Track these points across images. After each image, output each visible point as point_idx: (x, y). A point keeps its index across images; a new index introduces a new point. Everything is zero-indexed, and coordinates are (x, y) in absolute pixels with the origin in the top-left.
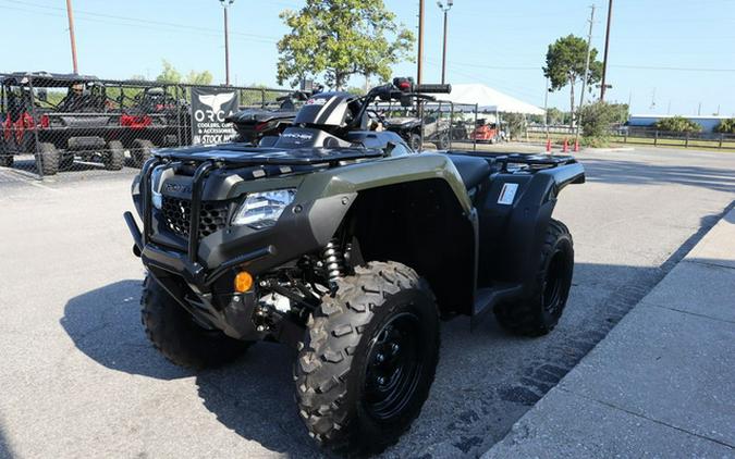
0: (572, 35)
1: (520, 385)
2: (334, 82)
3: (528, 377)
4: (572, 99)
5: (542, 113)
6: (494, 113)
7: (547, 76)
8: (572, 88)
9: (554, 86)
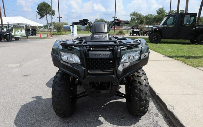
0: (44, 2)
4: (47, 21)
7: (38, 14)
8: (47, 18)
9: (41, 17)
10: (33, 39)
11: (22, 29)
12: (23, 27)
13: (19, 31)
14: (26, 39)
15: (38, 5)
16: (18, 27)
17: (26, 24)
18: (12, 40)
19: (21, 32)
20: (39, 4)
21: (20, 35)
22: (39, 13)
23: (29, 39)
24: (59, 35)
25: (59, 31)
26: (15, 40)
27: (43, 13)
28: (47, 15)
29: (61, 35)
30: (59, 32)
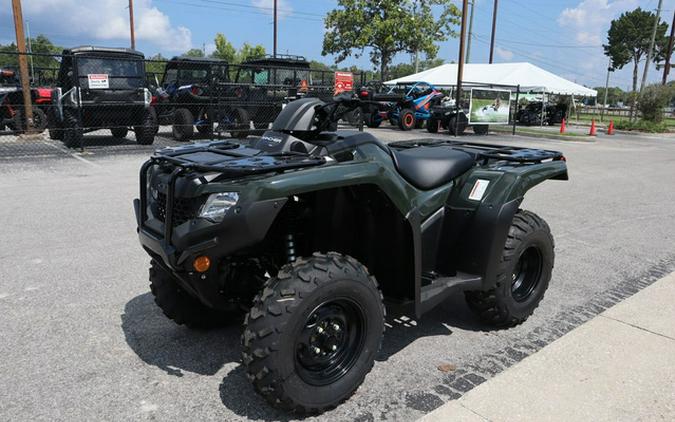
0: (639, 9)
1: (433, 392)
2: (380, 60)
3: (445, 386)
4: (635, 79)
5: (594, 93)
6: (541, 93)
7: (607, 54)
8: (636, 67)
9: (615, 65)
10: (528, 135)
11: (501, 101)
12: (505, 96)
13: (489, 106)
14: (509, 132)
15: (613, 22)
16: (489, 94)
17: (518, 87)
18: (466, 131)
19: (495, 109)
20: (617, 19)
21: (488, 118)
22: (610, 51)
23: (518, 134)
24: (641, 130)
25: (649, 116)
26: (473, 132)
27: (625, 48)
28: (639, 56)
29: (649, 131)
30: (646, 119)
